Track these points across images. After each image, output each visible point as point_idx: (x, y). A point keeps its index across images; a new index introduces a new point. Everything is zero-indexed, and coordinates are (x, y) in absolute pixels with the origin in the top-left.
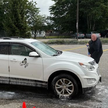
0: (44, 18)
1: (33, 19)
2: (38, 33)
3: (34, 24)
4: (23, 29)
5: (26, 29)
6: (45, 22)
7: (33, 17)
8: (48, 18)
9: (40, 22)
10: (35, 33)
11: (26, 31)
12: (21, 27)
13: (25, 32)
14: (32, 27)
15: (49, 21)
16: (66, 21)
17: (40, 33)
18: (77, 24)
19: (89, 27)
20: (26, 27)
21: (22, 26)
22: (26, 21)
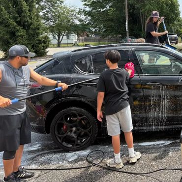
0: (72, 11)
1: (53, 12)
2: (65, 37)
3: (55, 21)
4: (34, 30)
5: (38, 29)
6: (75, 18)
7: (53, 9)
8: (80, 13)
9: (66, 18)
10: (59, 37)
11: (39, 33)
12: (29, 26)
14: (51, 26)
17: (68, 37)
20: (39, 25)
21: (32, 23)
22: (38, 16)
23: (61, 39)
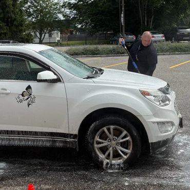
0: (56, 4)
1: (36, 7)
2: (47, 35)
3: (37, 17)
4: (17, 26)
6: (59, 13)
7: (35, 4)
8: (64, 6)
9: (49, 13)
12: (12, 22)
13: (21, 31)
14: (33, 22)
15: (67, 11)
16: (99, 10)
17: (50, 36)
18: (122, 15)
19: (144, 22)
20: (22, 21)
21: (15, 19)
22: (21, 11)
23: (42, 37)
